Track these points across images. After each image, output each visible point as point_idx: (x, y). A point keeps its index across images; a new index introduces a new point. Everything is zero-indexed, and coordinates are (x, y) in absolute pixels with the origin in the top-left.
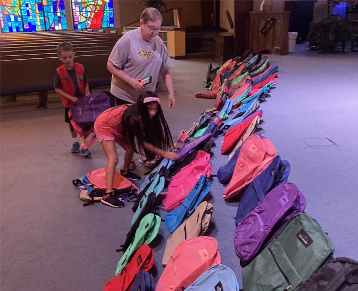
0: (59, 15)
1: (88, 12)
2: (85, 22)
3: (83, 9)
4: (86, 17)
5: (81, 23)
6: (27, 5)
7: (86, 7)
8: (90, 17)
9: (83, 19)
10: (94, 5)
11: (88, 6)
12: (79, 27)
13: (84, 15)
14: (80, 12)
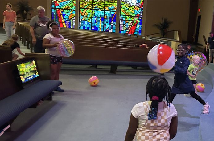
0: (112, 24)
1: (128, 25)
2: (125, 30)
4: (126, 28)
5: (123, 30)
6: (96, 17)
7: (127, 23)
8: (129, 28)
11: (129, 22)
12: (122, 32)
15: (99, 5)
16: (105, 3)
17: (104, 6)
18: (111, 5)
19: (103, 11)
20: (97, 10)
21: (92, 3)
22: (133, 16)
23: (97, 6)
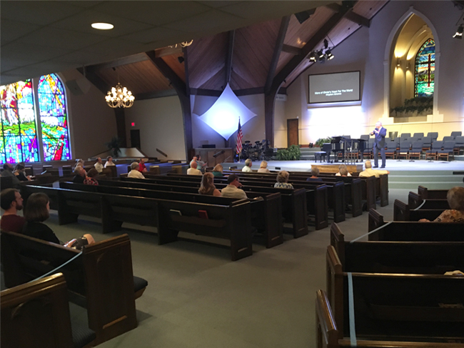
0: (32, 151)
1: (53, 150)
5: (48, 157)
6: (10, 146)
7: (51, 147)
8: (54, 153)
10: (56, 146)
13: (50, 152)
14: (47, 150)
16: (19, 126)
17: (18, 130)
18: (27, 127)
19: (19, 137)
22: (57, 138)
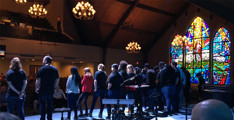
0: (207, 78)
1: (219, 78)
2: (217, 81)
3: (217, 76)
4: (218, 80)
5: (216, 82)
7: (218, 76)
8: (220, 80)
9: (217, 80)
10: (222, 75)
11: (220, 75)
12: (215, 83)
13: (218, 79)
14: (216, 77)
15: (198, 65)
16: (201, 63)
17: (201, 65)
18: (206, 64)
19: (201, 69)
20: (197, 68)
21: (193, 64)
22: (223, 70)
23: (196, 66)
